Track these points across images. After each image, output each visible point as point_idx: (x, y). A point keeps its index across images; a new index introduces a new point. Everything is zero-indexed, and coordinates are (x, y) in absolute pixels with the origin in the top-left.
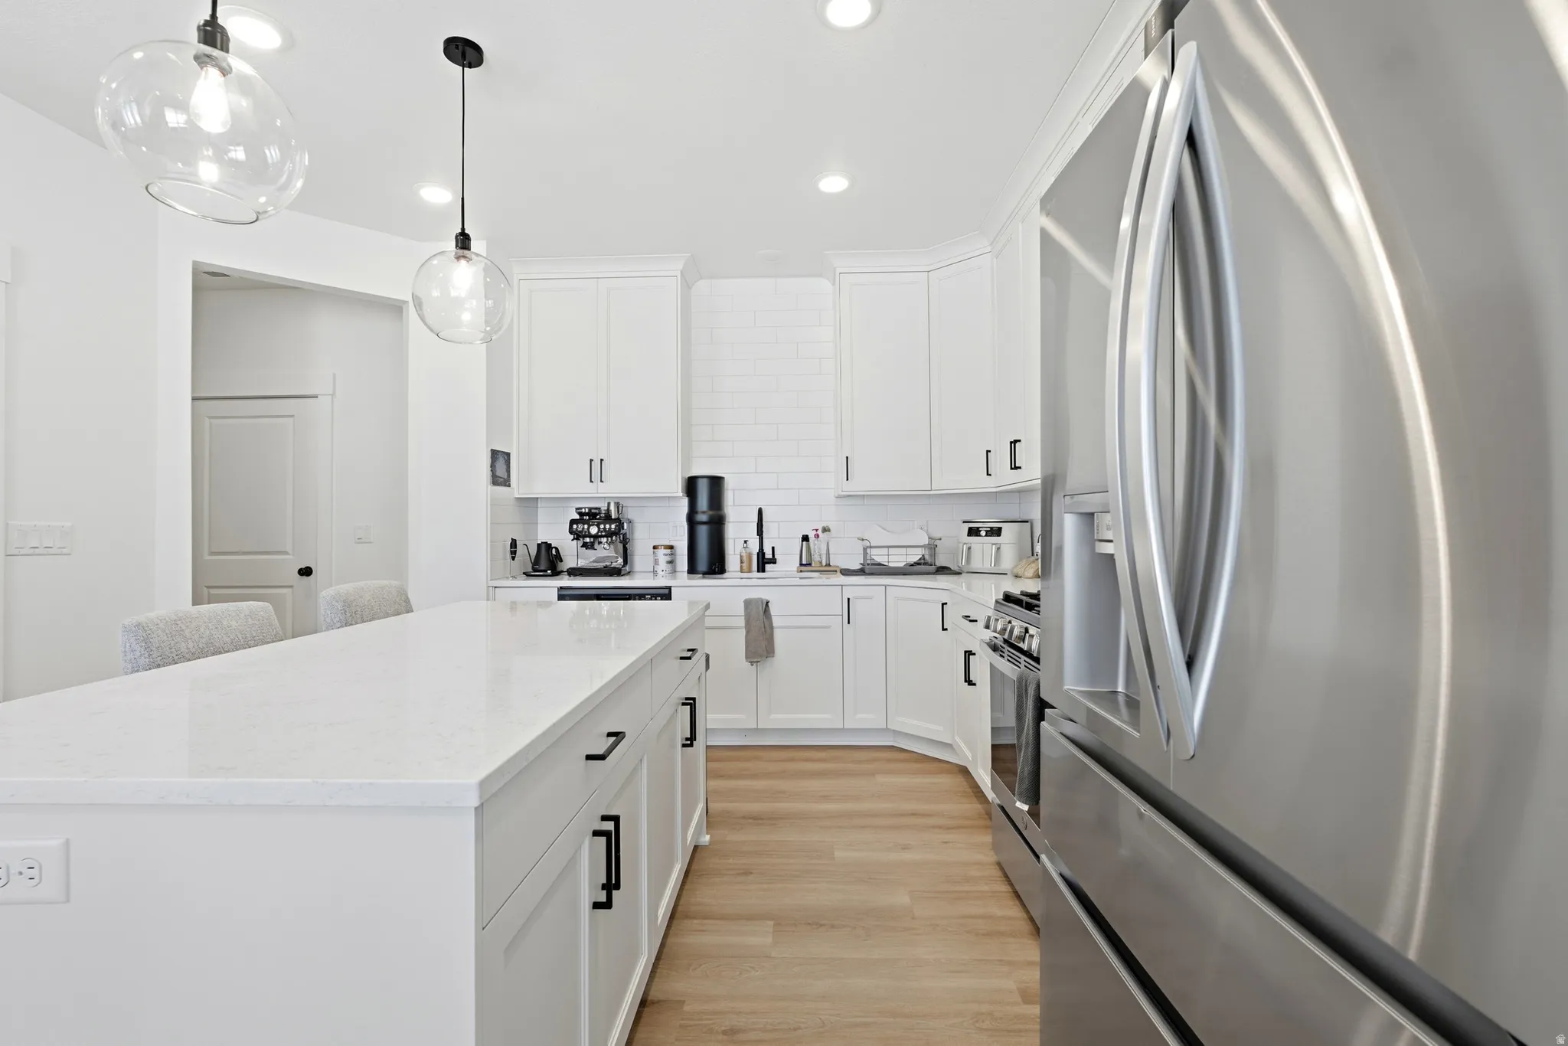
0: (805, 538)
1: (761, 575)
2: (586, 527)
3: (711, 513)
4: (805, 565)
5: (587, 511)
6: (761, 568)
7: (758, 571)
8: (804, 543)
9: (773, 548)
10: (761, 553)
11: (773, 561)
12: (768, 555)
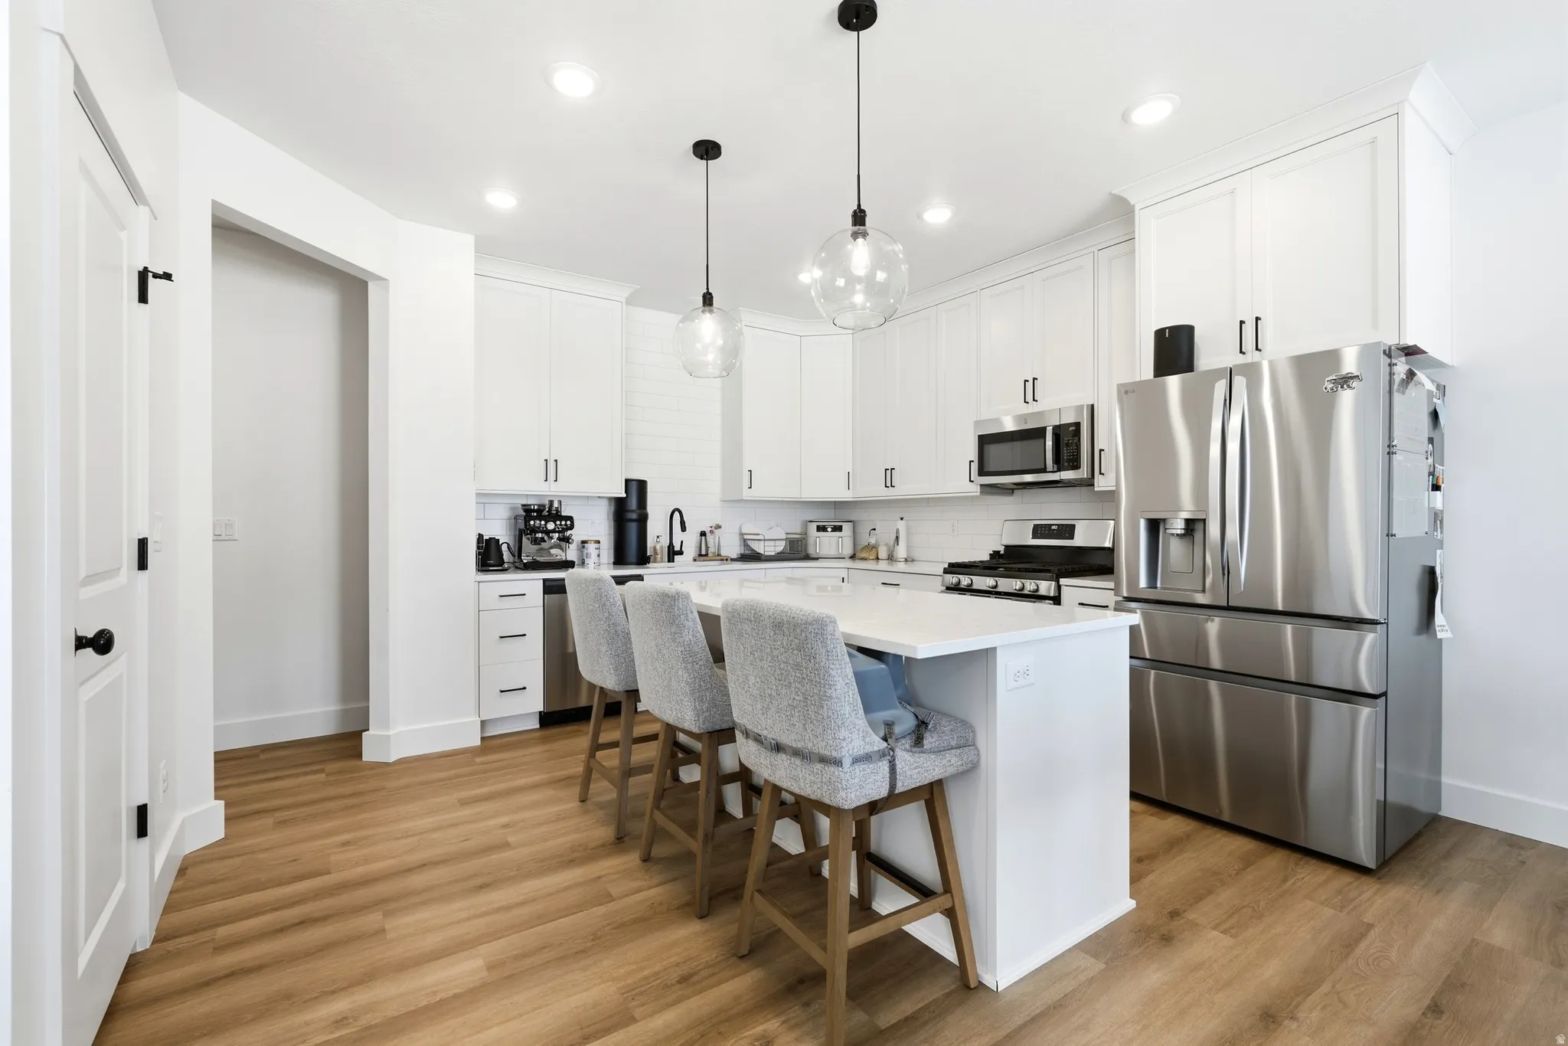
0: (703, 534)
1: (671, 564)
2: (543, 522)
3: (638, 511)
4: (702, 556)
5: (536, 507)
6: (671, 559)
7: (669, 561)
8: (703, 538)
9: (682, 542)
10: (671, 546)
11: (681, 553)
12: (677, 548)
